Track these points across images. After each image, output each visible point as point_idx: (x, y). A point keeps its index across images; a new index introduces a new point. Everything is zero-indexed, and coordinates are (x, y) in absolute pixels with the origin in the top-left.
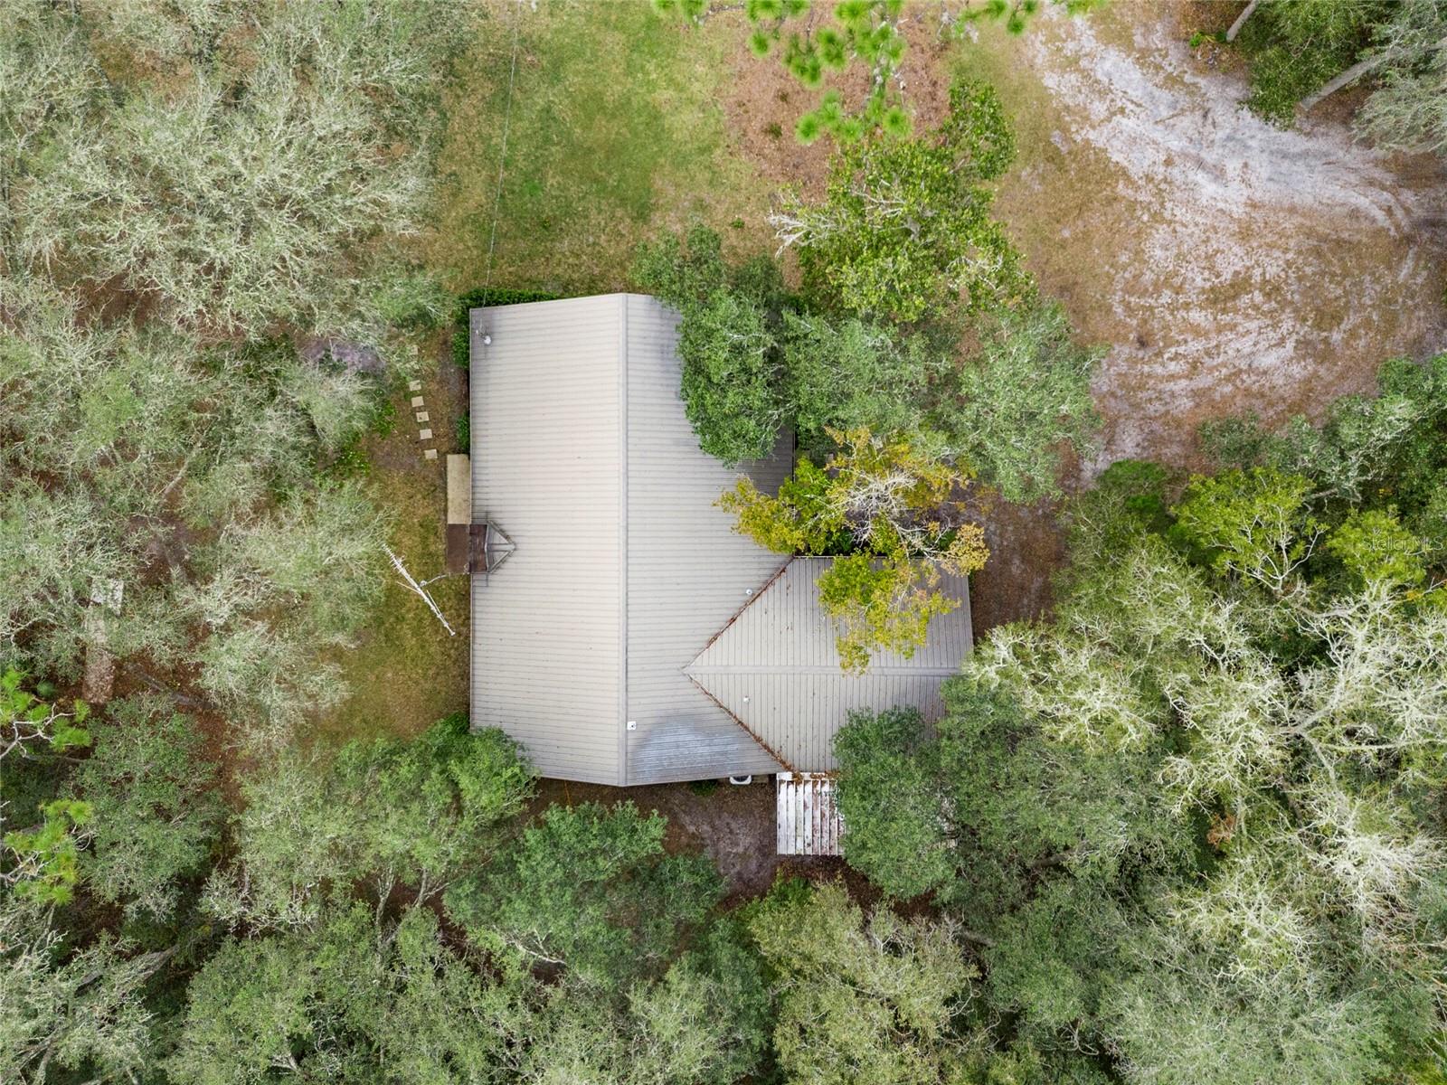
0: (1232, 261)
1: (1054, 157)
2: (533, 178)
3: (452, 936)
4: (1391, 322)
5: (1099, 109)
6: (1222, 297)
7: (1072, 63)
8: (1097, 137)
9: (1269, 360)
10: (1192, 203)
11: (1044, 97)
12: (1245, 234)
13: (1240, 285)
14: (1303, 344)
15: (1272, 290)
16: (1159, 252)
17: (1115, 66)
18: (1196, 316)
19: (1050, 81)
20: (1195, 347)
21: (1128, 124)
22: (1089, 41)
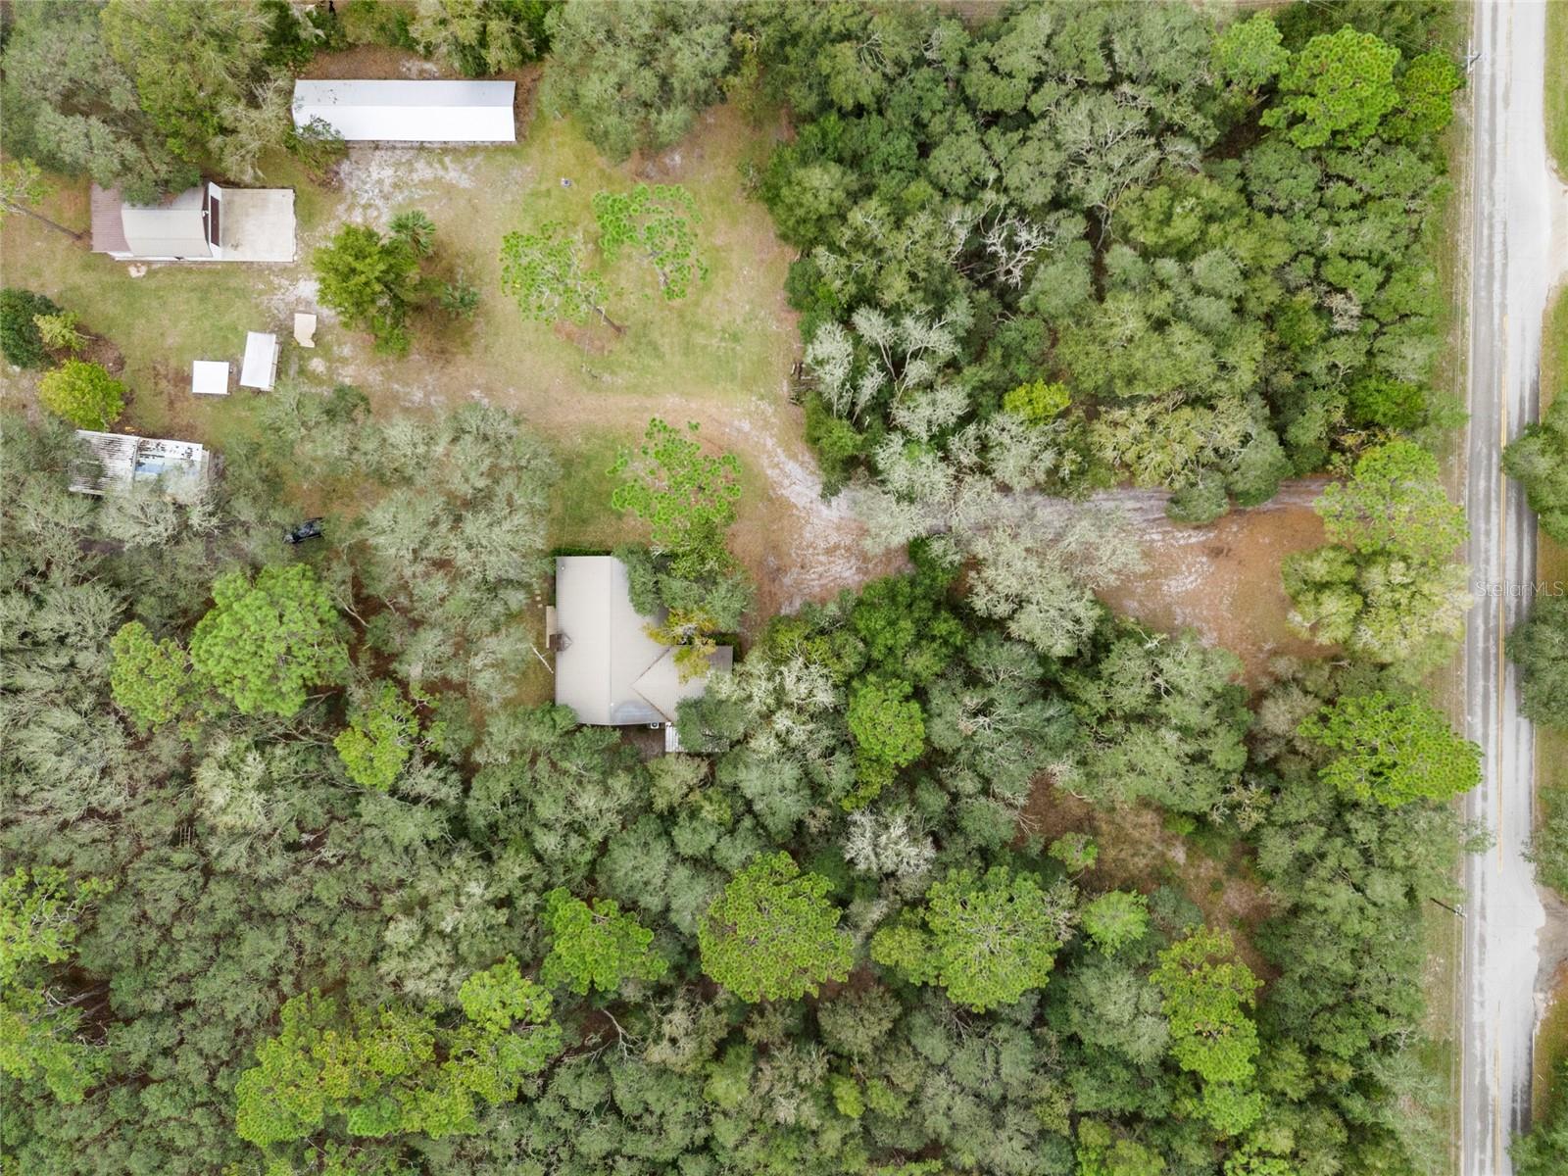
0: (834, 539)
1: (770, 499)
2: (579, 505)
3: (554, 765)
4: (889, 561)
5: (786, 482)
6: (830, 551)
7: (777, 465)
8: (787, 493)
9: (847, 574)
10: (819, 517)
11: (766, 477)
12: (838, 529)
13: (837, 547)
14: (859, 569)
15: (848, 549)
16: (808, 535)
17: (791, 467)
18: (822, 558)
19: (769, 472)
20: (821, 569)
21: (797, 488)
22: (782, 457)
